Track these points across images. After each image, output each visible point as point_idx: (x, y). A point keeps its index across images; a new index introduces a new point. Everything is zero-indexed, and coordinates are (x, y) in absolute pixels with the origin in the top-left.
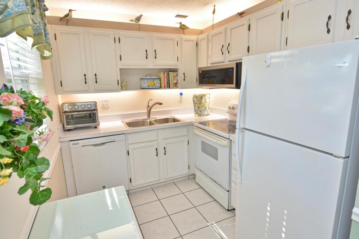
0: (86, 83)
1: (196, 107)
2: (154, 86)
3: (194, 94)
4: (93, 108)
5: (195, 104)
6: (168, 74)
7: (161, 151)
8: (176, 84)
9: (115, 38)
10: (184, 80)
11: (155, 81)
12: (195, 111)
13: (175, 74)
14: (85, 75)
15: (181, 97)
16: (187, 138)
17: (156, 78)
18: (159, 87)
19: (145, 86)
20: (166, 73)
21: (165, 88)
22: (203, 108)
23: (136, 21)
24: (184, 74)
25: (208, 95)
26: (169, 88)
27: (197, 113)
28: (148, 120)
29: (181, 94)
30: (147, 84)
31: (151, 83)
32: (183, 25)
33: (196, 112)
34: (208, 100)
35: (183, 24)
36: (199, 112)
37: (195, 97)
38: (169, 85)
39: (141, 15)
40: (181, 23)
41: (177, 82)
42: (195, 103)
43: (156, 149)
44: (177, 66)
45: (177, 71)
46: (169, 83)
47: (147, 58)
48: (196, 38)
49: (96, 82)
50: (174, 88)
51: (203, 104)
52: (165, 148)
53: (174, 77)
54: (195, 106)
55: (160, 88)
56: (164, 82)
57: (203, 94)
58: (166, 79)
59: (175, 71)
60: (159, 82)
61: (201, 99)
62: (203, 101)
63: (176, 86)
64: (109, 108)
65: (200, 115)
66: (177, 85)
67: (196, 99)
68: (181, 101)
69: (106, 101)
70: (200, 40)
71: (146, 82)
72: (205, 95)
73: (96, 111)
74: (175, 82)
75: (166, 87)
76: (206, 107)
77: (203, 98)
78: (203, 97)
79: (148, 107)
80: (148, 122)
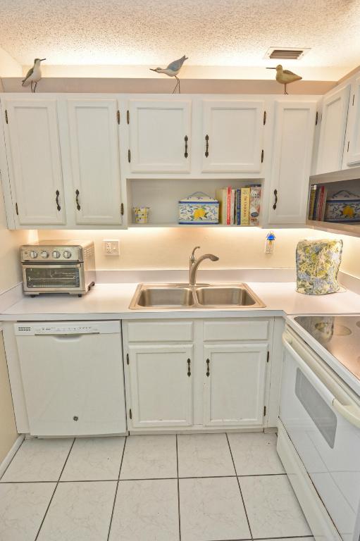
0: (59, 208)
1: (303, 272)
2: (203, 218)
3: (302, 239)
4: (74, 258)
5: (300, 264)
6: (238, 192)
7: (199, 367)
8: (255, 215)
9: (118, 112)
10: (275, 207)
11: (208, 209)
12: (299, 279)
13: (254, 192)
14: (58, 193)
15: (271, 243)
16: (266, 345)
17: (212, 200)
18: (217, 221)
19: (185, 218)
20: (233, 191)
21: (229, 223)
22: (319, 277)
23: (170, 71)
24: (275, 192)
25: (338, 245)
26: (239, 224)
27: (303, 286)
28: (188, 289)
29: (271, 238)
30: (189, 214)
31: (197, 212)
32: (287, 72)
33: (300, 283)
34: (335, 258)
35: (284, 69)
36: (308, 284)
37: (303, 246)
38: (239, 217)
39: (184, 57)
40: (279, 68)
41: (259, 210)
42: (301, 261)
43: (189, 361)
44: (258, 173)
45: (260, 186)
46: (239, 213)
47: (186, 155)
48: (315, 101)
49: (79, 208)
50: (249, 225)
51: (320, 267)
52: (208, 361)
53: (252, 199)
54: (299, 269)
55: (220, 222)
56: (229, 211)
57: (324, 242)
58: (233, 205)
59: (256, 184)
60: (217, 210)
61: (317, 253)
62: (322, 259)
63: (254, 219)
64: (118, 256)
65: (309, 292)
66: (257, 218)
67: (303, 254)
68: (269, 253)
69: (115, 244)
70: (328, 105)
71: (188, 208)
72: (328, 245)
73: (79, 265)
74: (253, 210)
75: (232, 222)
76: (327, 275)
77: (324, 252)
78: (321, 250)
79: (193, 261)
80: (188, 294)
